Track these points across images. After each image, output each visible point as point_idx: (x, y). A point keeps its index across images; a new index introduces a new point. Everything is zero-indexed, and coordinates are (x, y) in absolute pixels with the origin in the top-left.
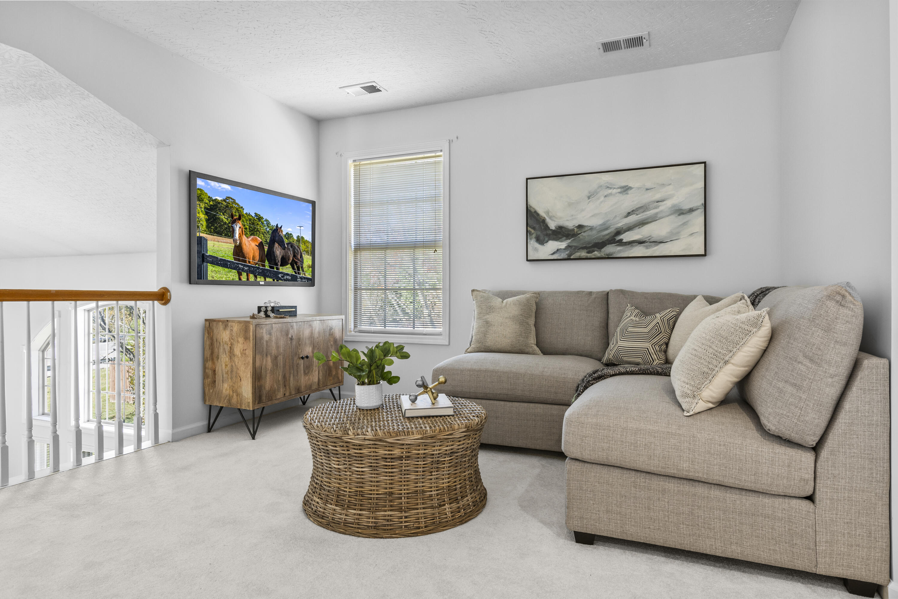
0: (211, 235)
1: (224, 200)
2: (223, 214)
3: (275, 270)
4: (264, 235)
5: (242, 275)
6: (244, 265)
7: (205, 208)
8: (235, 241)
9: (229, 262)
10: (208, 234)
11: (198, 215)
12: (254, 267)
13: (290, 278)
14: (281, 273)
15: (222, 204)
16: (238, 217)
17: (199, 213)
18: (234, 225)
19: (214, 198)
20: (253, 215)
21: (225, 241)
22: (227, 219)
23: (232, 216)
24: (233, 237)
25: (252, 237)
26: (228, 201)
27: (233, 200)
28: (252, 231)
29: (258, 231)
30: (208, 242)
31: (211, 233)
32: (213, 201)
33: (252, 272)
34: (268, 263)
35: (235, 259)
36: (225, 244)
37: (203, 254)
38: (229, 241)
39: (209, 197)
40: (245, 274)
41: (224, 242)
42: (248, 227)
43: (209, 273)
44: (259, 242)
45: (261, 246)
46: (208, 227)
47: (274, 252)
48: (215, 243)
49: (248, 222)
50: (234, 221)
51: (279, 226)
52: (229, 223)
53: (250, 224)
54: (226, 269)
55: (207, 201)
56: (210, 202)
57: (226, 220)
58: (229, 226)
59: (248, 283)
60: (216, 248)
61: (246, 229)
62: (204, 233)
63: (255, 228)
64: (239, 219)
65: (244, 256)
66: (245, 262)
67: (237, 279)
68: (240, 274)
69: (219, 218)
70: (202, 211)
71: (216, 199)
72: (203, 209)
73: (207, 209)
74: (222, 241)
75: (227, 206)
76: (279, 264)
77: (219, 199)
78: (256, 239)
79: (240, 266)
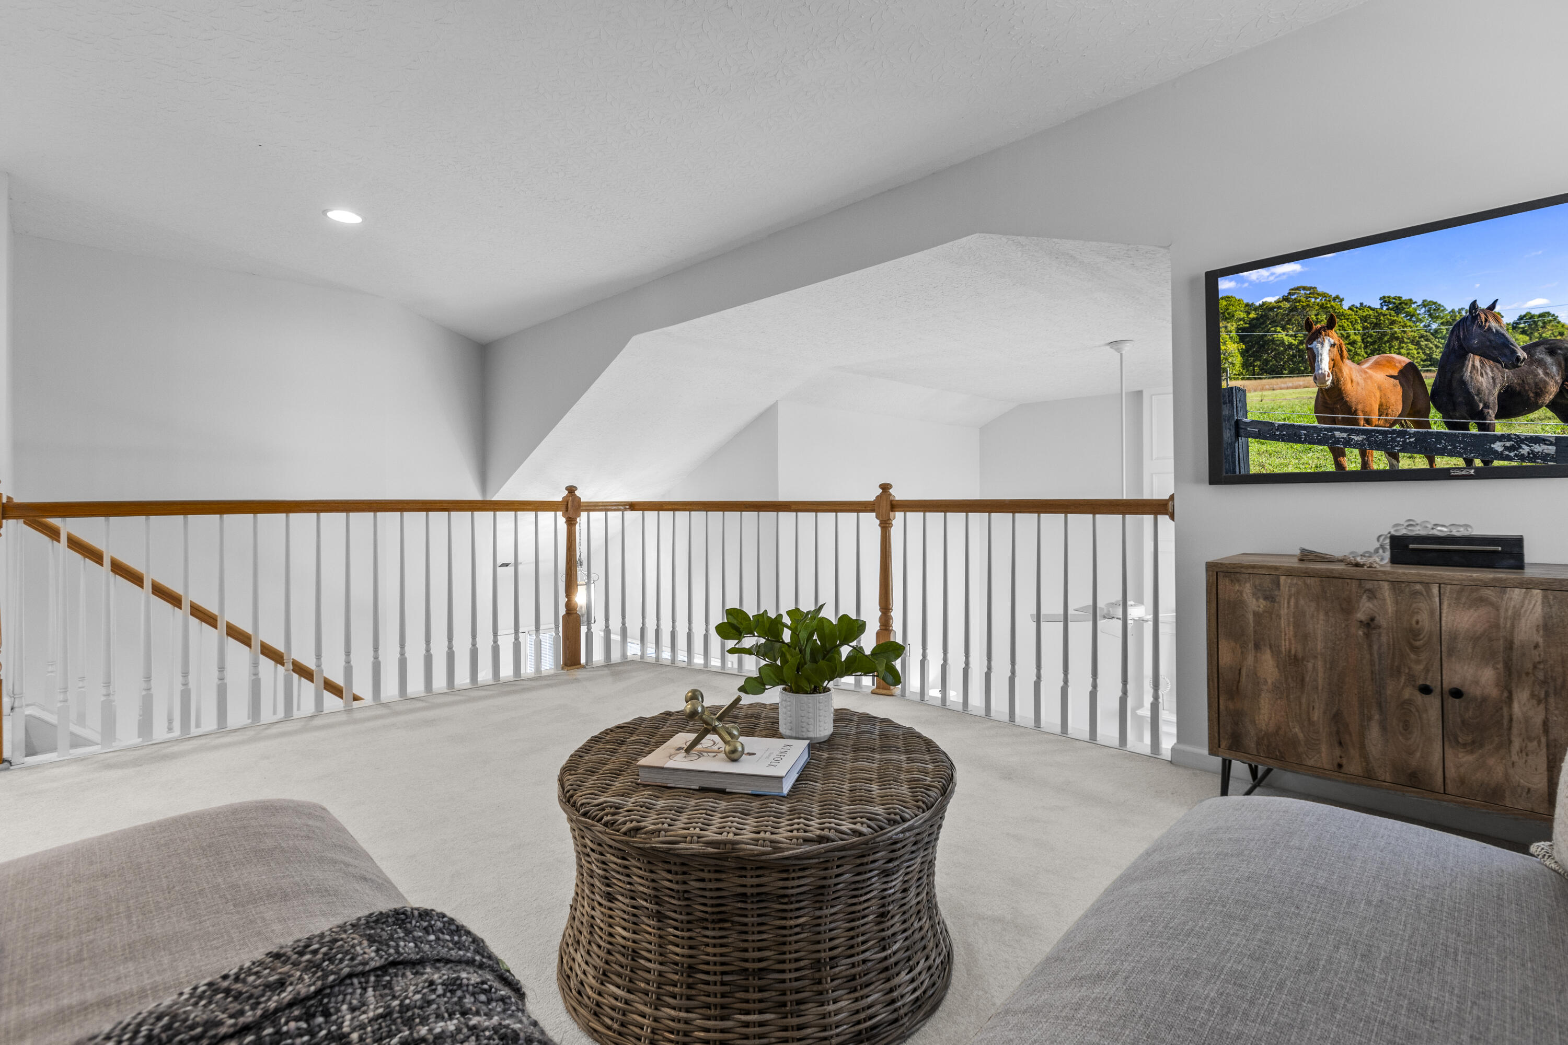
0: (1255, 379)
1: (1286, 299)
2: (1284, 329)
3: (1474, 430)
4: (1418, 344)
5: (1344, 455)
6: (1352, 432)
7: (1238, 329)
8: (1319, 379)
9: (1305, 428)
10: (1248, 379)
11: (1223, 347)
12: (1384, 433)
13: (1551, 450)
14: (1501, 438)
15: (1280, 307)
16: (1324, 323)
17: (1225, 344)
18: (1316, 345)
19: (1257, 304)
20: (1376, 304)
21: (1290, 385)
22: (1295, 336)
23: (1308, 325)
24: (1313, 370)
25: (1375, 358)
26: (1293, 297)
27: (1310, 288)
28: (1373, 343)
29: (1397, 338)
30: (1248, 394)
31: (1254, 376)
32: (1256, 309)
33: (1379, 446)
34: (1439, 415)
35: (1320, 420)
36: (1291, 391)
37: (1237, 422)
38: (1301, 383)
39: (1247, 305)
40: (1356, 452)
41: (1288, 388)
42: (1358, 338)
43: (1253, 457)
44: (1400, 366)
45: (1409, 375)
46: (1245, 365)
47: (1463, 383)
48: (1265, 393)
49: (1359, 327)
50: (1314, 335)
51: (1483, 304)
52: (1301, 343)
53: (1364, 328)
54: (1298, 446)
55: (1243, 315)
56: (1249, 313)
57: (1291, 340)
58: (1300, 350)
59: (1366, 475)
60: (1268, 403)
61: (1353, 343)
62: (1237, 379)
63: (1385, 334)
64: (1331, 324)
65: (1348, 408)
66: (1355, 422)
67: (1331, 467)
68: (1338, 454)
69: (1273, 340)
70: (1231, 338)
71: (1264, 304)
72: (1233, 334)
73: (1243, 329)
74: (1283, 386)
75: (1293, 309)
76: (1492, 413)
77: (1271, 299)
78: (1390, 362)
79: (1337, 434)
